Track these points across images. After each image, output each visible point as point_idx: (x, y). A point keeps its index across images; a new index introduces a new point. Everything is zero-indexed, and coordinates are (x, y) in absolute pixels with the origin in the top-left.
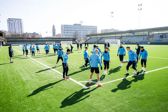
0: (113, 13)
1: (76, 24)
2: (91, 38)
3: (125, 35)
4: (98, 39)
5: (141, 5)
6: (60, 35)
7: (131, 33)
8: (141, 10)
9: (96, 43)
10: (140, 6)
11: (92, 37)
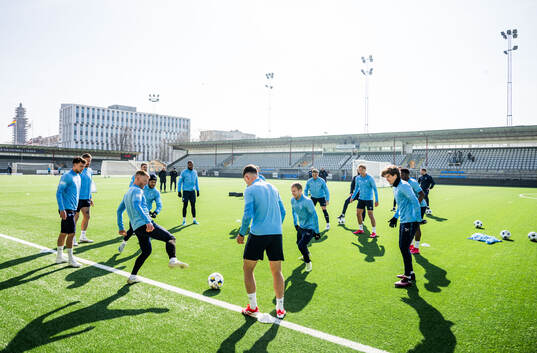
0: (272, 75)
1: (117, 107)
2: (187, 155)
3: (322, 150)
4: (221, 160)
5: (371, 60)
6: (54, 139)
7: (353, 143)
8: (371, 73)
9: (217, 173)
10: (368, 61)
11: (191, 152)
